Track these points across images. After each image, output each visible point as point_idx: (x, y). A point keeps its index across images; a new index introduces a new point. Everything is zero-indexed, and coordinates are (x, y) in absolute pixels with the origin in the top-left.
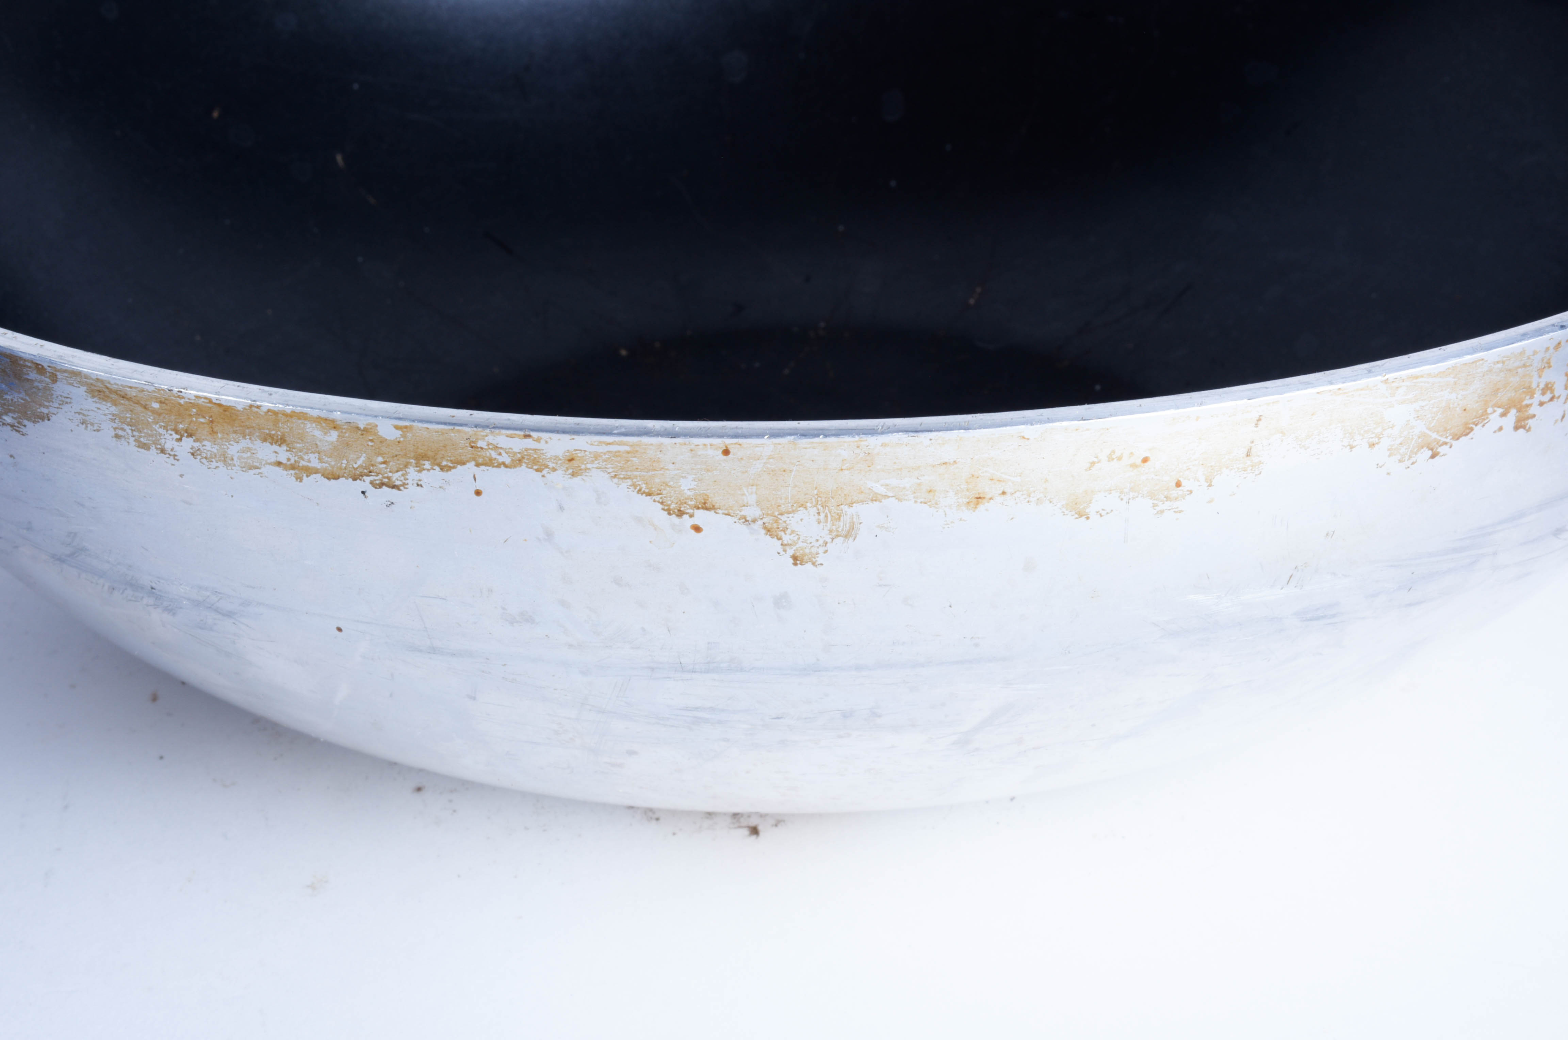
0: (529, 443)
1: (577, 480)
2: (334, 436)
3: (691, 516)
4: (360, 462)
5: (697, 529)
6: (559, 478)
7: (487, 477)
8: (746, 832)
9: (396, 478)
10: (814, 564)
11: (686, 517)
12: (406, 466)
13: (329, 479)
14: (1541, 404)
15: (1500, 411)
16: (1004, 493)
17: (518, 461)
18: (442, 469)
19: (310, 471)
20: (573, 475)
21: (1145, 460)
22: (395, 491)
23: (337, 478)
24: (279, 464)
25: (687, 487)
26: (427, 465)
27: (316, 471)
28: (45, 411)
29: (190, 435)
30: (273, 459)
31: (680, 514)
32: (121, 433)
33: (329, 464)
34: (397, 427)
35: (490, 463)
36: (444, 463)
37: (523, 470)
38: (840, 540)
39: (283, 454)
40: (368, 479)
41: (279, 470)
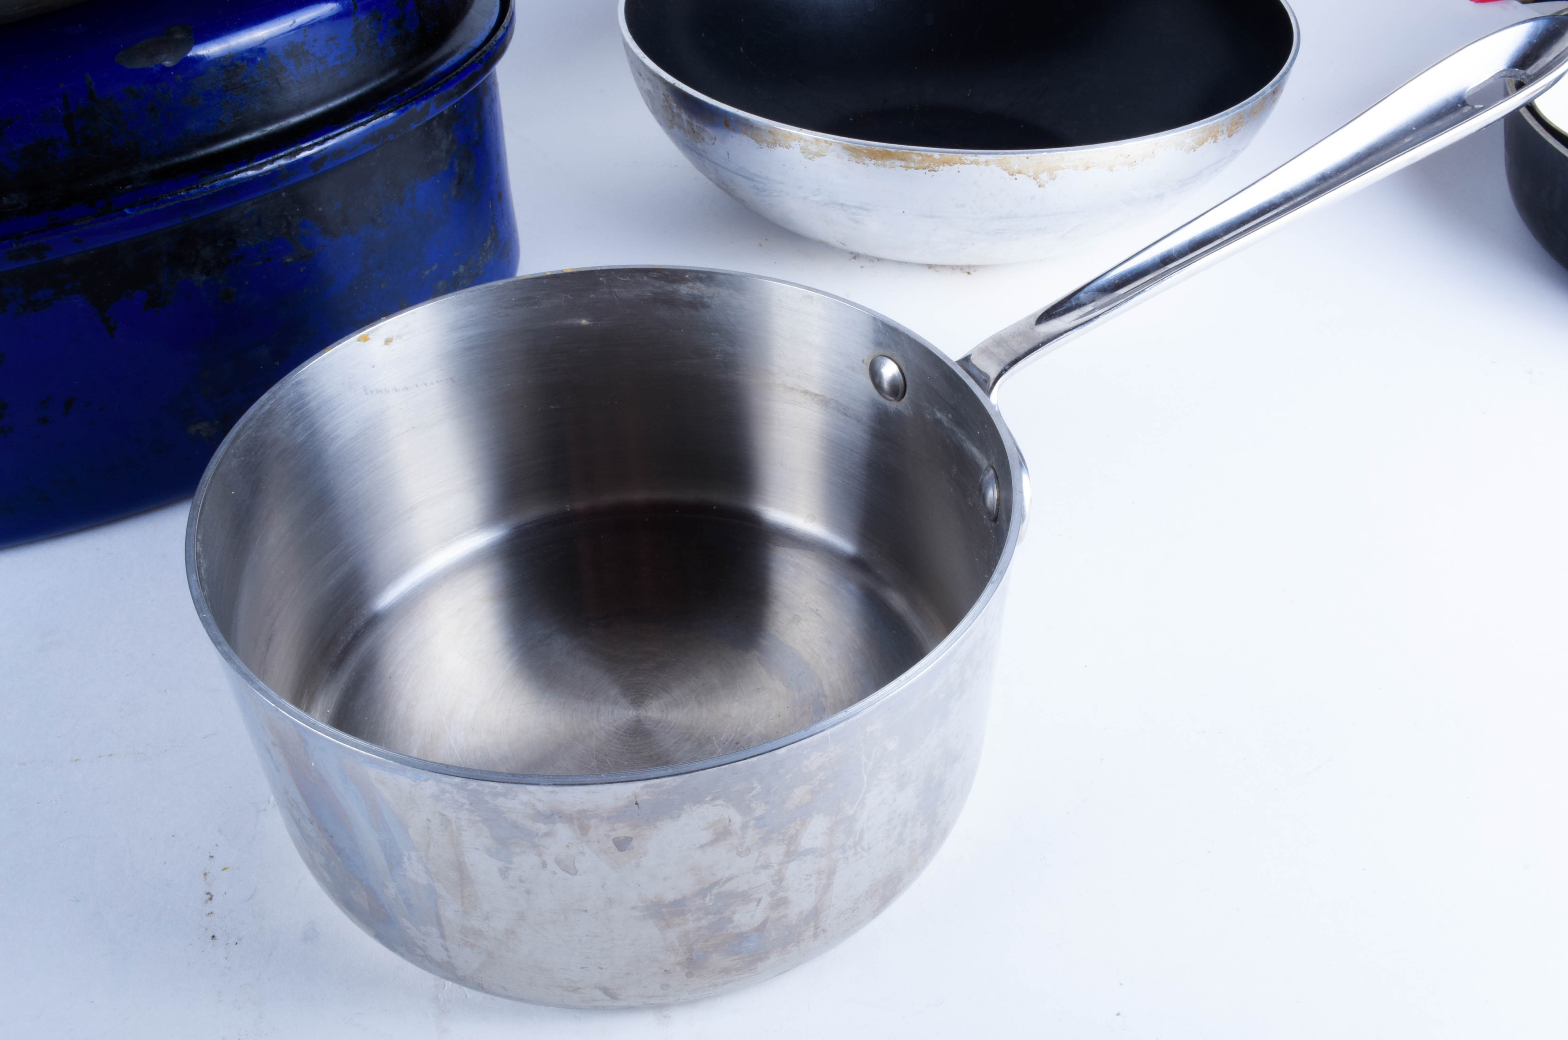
0: (976, 158)
1: (987, 167)
2: (920, 158)
3: (1015, 175)
4: (926, 165)
5: (1016, 179)
6: (982, 167)
7: (962, 167)
8: (967, 274)
9: (936, 169)
10: (1044, 187)
11: (1014, 176)
12: (940, 165)
13: (916, 169)
14: (1220, 135)
15: (1211, 138)
16: (1094, 166)
17: (972, 163)
18: (950, 165)
19: (910, 168)
20: (986, 166)
21: (1129, 156)
22: (935, 172)
23: (918, 169)
24: (901, 166)
25: (1016, 168)
26: (946, 165)
27: (912, 168)
28: (824, 154)
29: (874, 159)
30: (900, 165)
31: (1012, 175)
32: (851, 159)
33: (917, 165)
34: (939, 155)
35: (964, 163)
36: (951, 164)
37: (973, 165)
38: (1051, 180)
39: (903, 163)
40: (927, 169)
41: (901, 168)
